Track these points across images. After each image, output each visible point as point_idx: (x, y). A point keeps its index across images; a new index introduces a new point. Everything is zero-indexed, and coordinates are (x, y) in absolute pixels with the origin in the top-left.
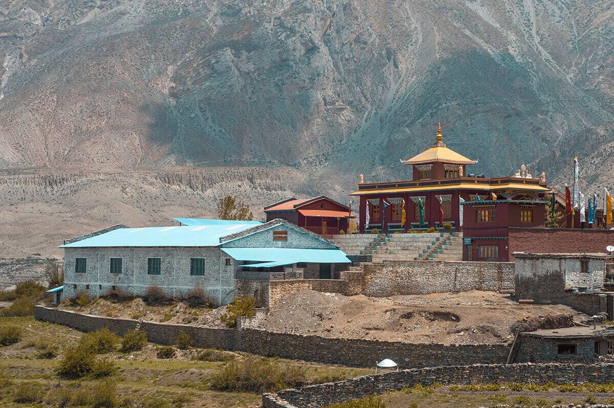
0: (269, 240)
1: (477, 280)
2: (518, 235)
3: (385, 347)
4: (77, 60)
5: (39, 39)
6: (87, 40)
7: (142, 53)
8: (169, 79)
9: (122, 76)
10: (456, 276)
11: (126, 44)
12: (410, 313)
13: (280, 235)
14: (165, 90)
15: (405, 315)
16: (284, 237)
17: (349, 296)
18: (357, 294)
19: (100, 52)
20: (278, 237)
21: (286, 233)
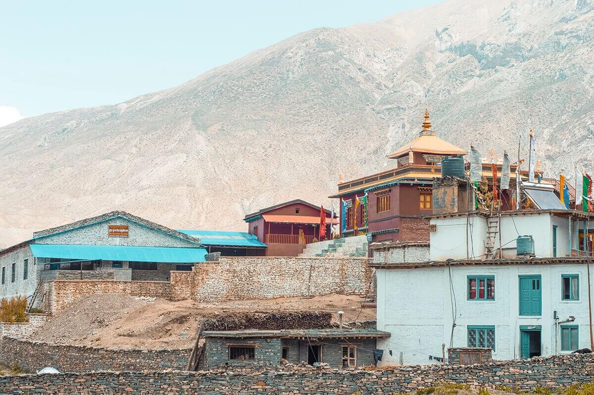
0: (102, 237)
1: (338, 280)
2: (414, 225)
3: (91, 356)
4: (455, 128)
5: (421, 109)
6: (466, 108)
7: (519, 118)
8: (545, 142)
9: (498, 141)
10: (310, 276)
11: (502, 110)
12: (184, 317)
13: (118, 230)
14: (541, 153)
15: (177, 320)
16: (124, 232)
17: (176, 301)
18: (184, 299)
19: (477, 118)
20: (115, 232)
21: (127, 228)
